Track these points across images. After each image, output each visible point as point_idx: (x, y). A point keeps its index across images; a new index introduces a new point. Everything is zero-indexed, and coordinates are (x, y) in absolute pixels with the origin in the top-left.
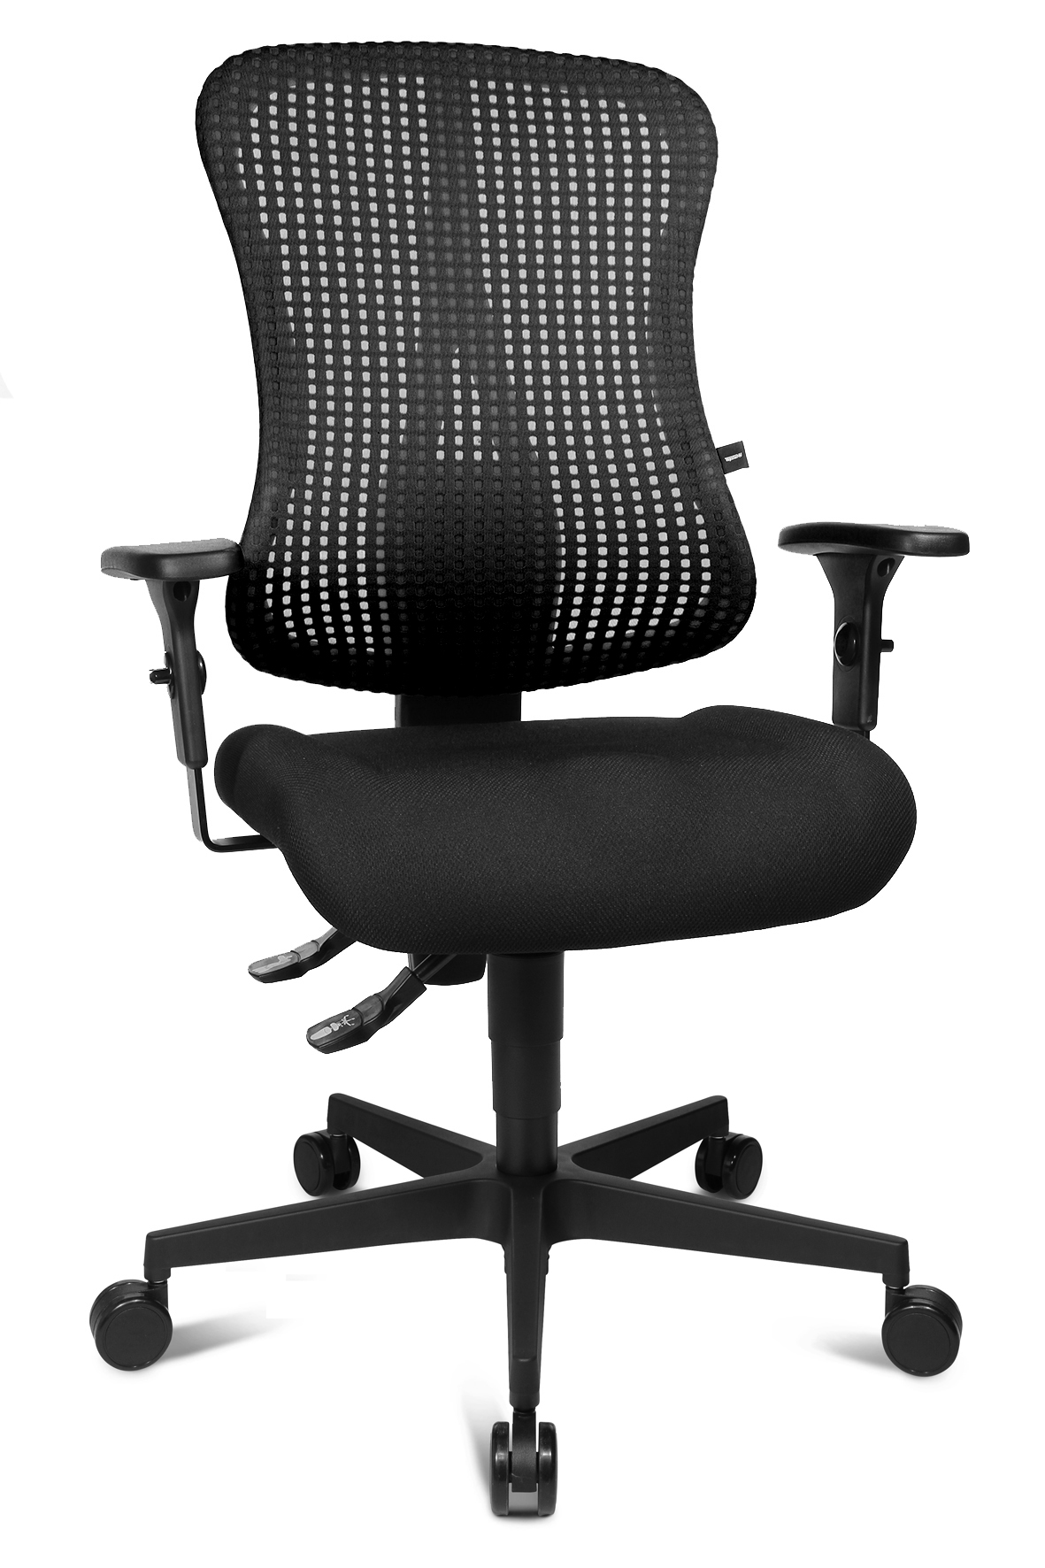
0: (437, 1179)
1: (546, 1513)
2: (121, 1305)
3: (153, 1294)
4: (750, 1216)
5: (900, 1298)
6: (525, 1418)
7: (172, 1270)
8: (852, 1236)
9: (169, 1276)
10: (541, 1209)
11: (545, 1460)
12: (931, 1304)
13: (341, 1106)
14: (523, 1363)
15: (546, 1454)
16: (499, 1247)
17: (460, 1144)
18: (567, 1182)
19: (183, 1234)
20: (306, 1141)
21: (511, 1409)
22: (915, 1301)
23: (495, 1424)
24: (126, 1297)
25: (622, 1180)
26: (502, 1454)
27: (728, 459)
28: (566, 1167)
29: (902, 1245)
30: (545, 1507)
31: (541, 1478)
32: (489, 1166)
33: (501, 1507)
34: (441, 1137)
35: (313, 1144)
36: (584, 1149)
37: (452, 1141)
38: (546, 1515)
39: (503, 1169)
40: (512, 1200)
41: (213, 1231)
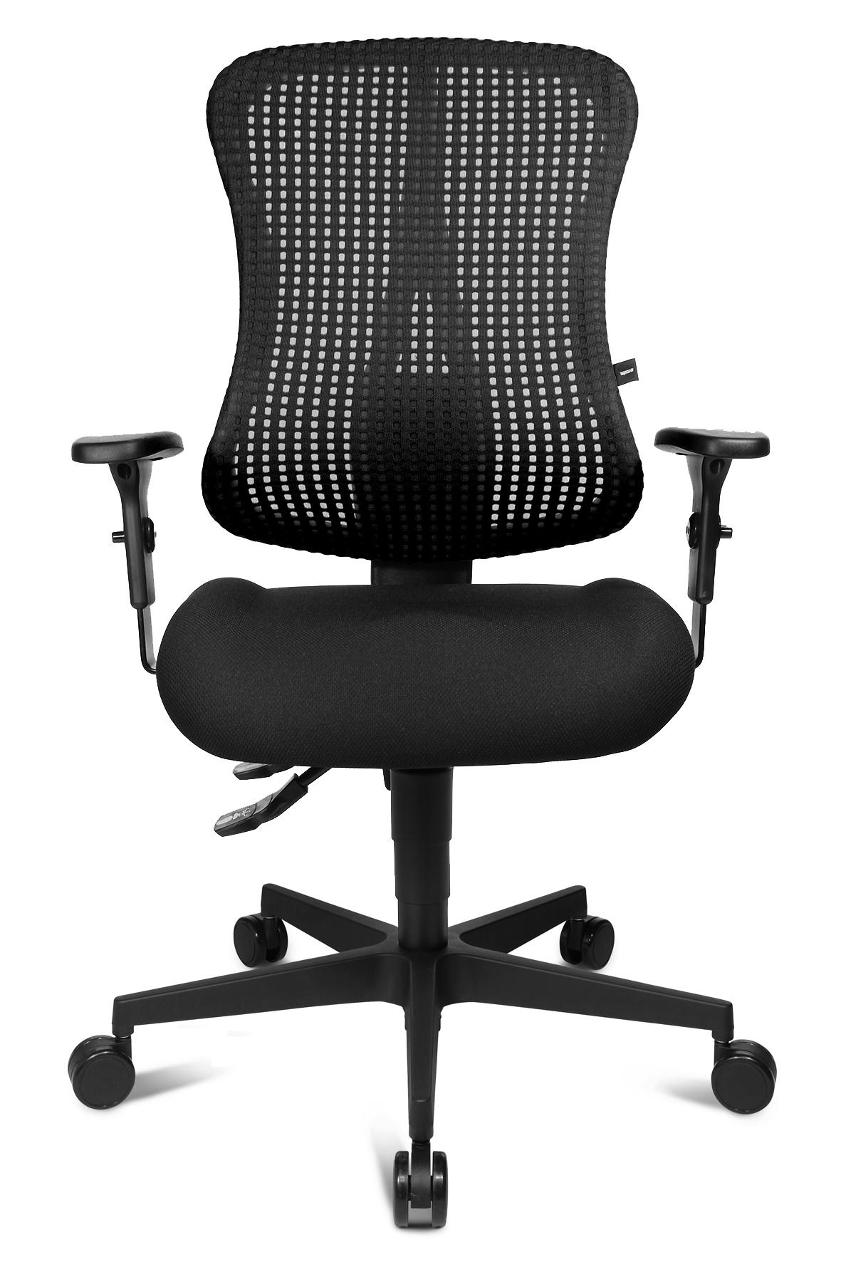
0: (350, 953)
1: (439, 1225)
2: (93, 1056)
3: (120, 1047)
4: (604, 983)
5: (726, 1050)
6: (422, 1148)
7: (136, 1027)
8: (687, 1000)
9: (133, 1032)
10: (434, 978)
11: (438, 1182)
12: (752, 1055)
13: (272, 894)
14: (420, 1103)
15: (439, 1177)
16: (400, 1008)
17: (369, 925)
18: (455, 956)
19: (144, 998)
20: (243, 922)
21: (410, 1141)
22: (738, 1052)
23: (397, 1153)
24: (97, 1050)
25: (501, 954)
26: (403, 1177)
27: (623, 373)
28: (455, 944)
29: (728, 1008)
30: (438, 1220)
31: (434, 1197)
32: (392, 943)
33: (402, 1220)
34: (353, 919)
35: (250, 925)
36: (469, 929)
37: (362, 923)
38: (439, 1227)
39: (403, 945)
40: (411, 971)
41: (168, 995)
